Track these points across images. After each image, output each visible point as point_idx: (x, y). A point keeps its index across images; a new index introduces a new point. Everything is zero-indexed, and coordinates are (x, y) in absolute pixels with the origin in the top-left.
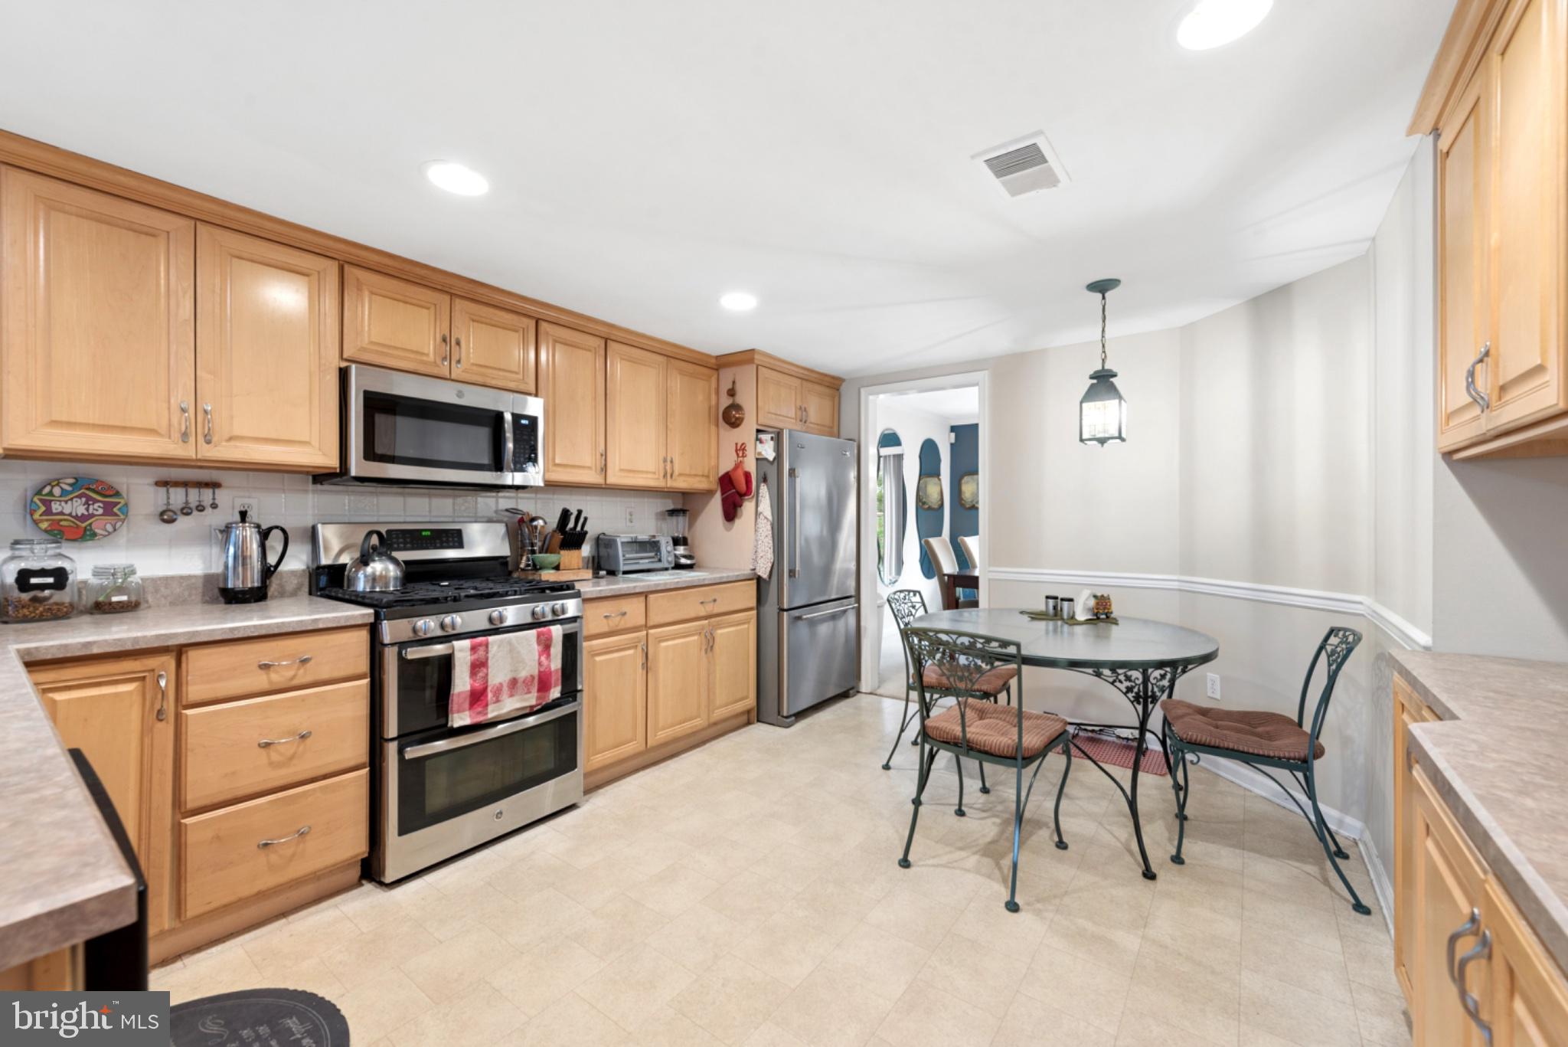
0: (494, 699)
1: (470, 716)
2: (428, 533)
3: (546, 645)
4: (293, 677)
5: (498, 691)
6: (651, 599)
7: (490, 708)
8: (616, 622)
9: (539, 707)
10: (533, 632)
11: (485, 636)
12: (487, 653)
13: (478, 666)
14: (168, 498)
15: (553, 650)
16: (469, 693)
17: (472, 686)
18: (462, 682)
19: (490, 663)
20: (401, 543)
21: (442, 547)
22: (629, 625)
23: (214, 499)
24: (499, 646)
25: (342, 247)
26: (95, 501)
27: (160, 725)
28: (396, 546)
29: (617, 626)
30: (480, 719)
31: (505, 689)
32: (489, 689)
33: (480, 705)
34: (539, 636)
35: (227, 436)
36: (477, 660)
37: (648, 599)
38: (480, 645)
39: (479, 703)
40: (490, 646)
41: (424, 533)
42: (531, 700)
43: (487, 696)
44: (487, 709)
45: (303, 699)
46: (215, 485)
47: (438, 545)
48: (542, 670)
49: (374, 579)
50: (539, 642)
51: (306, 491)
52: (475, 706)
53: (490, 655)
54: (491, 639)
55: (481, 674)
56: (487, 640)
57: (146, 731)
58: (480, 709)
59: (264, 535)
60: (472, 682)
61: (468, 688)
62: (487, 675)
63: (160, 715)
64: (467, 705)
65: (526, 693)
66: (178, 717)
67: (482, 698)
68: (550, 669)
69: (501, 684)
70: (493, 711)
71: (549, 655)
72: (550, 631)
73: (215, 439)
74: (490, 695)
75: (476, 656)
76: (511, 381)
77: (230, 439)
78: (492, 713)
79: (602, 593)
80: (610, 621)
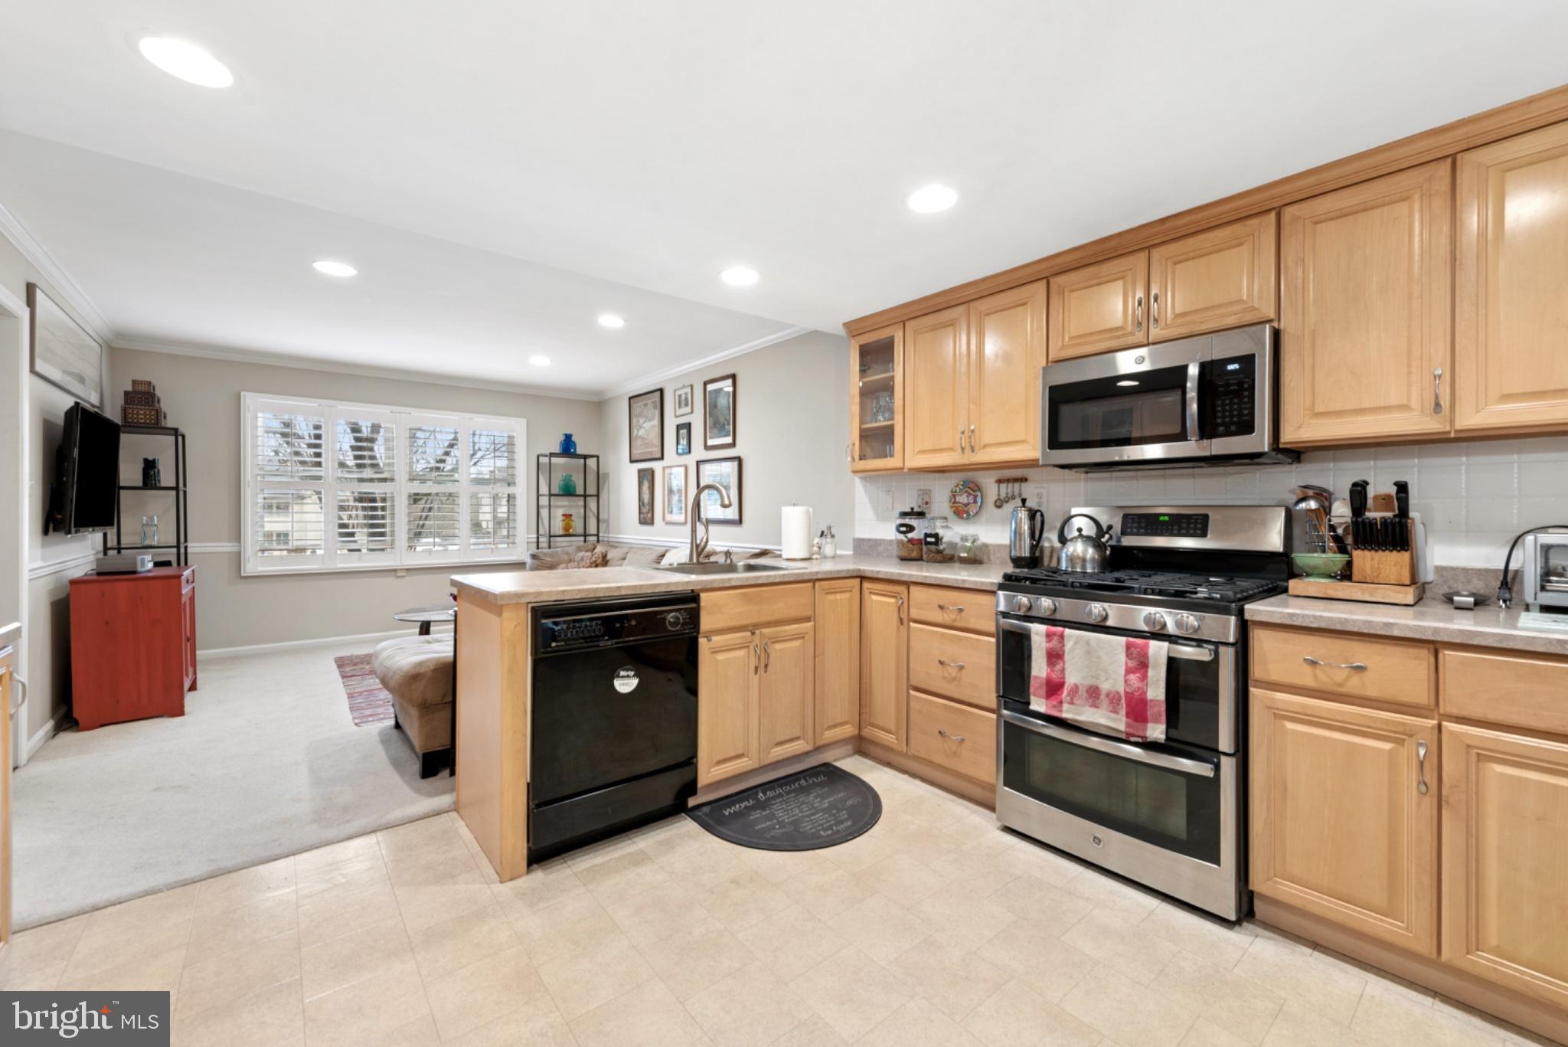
0: (1069, 698)
1: (1046, 705)
2: (1166, 518)
3: (1140, 664)
4: (955, 620)
5: (1075, 690)
6: (1447, 658)
7: (1065, 706)
8: (1338, 677)
9: (1140, 740)
10: (1123, 640)
11: (1064, 627)
12: (1064, 646)
13: (1055, 657)
14: (999, 491)
15: (1151, 673)
16: (1044, 681)
17: (1047, 675)
18: (1039, 668)
19: (1067, 657)
20: (1135, 528)
21: (1172, 535)
22: (1371, 692)
23: (1020, 490)
24: (1076, 643)
25: (1044, 265)
26: (971, 494)
27: (901, 627)
28: (1129, 530)
29: (1340, 685)
30: (1054, 713)
31: (1082, 692)
32: (1066, 686)
33: (1056, 698)
34: (1128, 646)
35: (982, 446)
36: (1051, 649)
37: (1441, 655)
38: (1054, 634)
39: (1056, 696)
40: (1066, 640)
41: (1162, 518)
42: (1119, 723)
43: (1062, 692)
44: (1061, 706)
45: (960, 638)
46: (1024, 480)
47: (1175, 532)
48: (1128, 690)
49: (1071, 559)
50: (1129, 655)
51: (1079, 480)
52: (1052, 698)
53: (1067, 648)
54: (1068, 631)
55: (1058, 667)
56: (1063, 632)
57: (898, 629)
58: (1055, 703)
59: (1032, 514)
60: (1049, 670)
61: (1044, 675)
62: (1063, 670)
63: (901, 621)
64: (1043, 691)
65: (1111, 711)
66: (909, 625)
67: (1059, 692)
68: (1145, 693)
69: (1076, 686)
70: (1068, 712)
71: (1144, 677)
72: (1147, 646)
73: (976, 449)
74: (1065, 692)
75: (1050, 645)
77: (985, 446)
78: (1067, 713)
79: (1295, 618)
80: (1318, 672)
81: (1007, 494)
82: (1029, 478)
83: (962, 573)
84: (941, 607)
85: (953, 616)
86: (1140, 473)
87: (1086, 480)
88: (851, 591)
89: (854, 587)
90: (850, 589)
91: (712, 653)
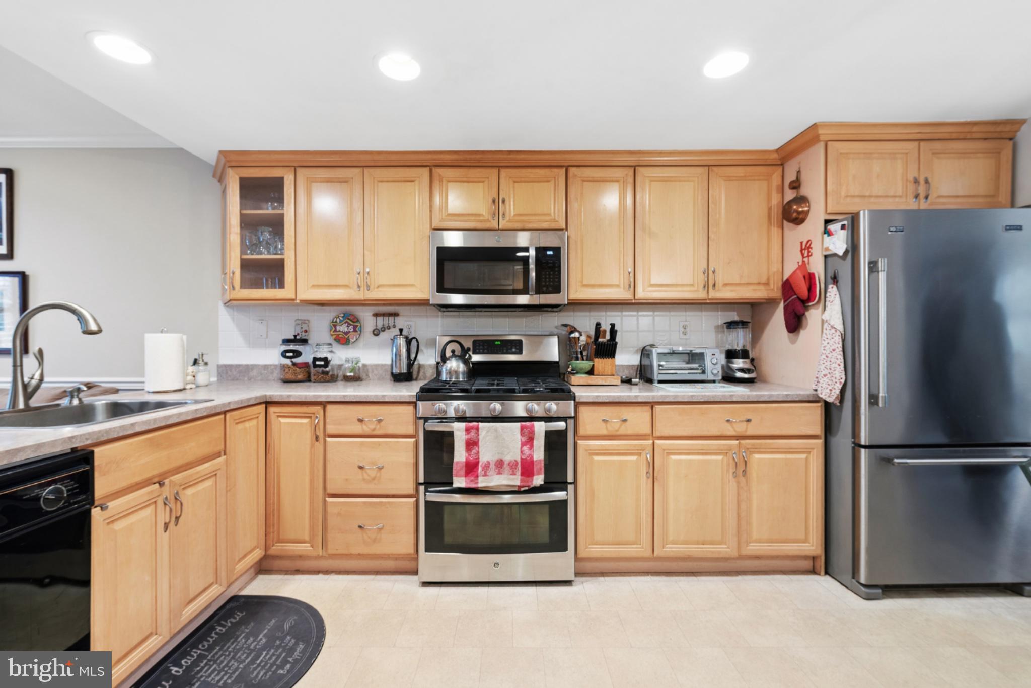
0: (483, 472)
1: (466, 481)
2: (499, 343)
3: (529, 440)
4: (374, 430)
5: (487, 466)
6: (657, 409)
7: (480, 479)
8: (615, 426)
9: (527, 488)
10: (518, 425)
11: (478, 422)
12: (478, 435)
13: (471, 445)
14: (376, 322)
15: (535, 443)
16: (464, 464)
17: (466, 459)
18: (460, 455)
19: (481, 444)
20: (481, 349)
21: (503, 353)
22: (630, 432)
23: (394, 322)
24: (488, 432)
25: (429, 156)
26: (351, 325)
27: (317, 444)
28: (477, 351)
29: (617, 431)
30: (473, 485)
31: (492, 466)
32: (480, 464)
33: (473, 474)
34: (522, 428)
35: (376, 286)
36: (470, 439)
37: (654, 409)
38: (472, 428)
39: (473, 473)
40: (480, 431)
41: (496, 343)
42: (516, 480)
43: (478, 469)
44: (477, 479)
45: (379, 444)
46: (396, 314)
47: (505, 351)
48: (523, 457)
49: (450, 373)
50: (522, 434)
52: (470, 475)
53: (481, 437)
54: (481, 425)
55: (474, 451)
56: (478, 426)
57: (312, 446)
58: (472, 478)
59: (409, 342)
60: (467, 455)
61: (464, 460)
62: (478, 452)
63: (317, 439)
64: (463, 472)
65: (511, 474)
66: (325, 441)
67: (475, 470)
68: (532, 457)
69: (489, 462)
70: (482, 482)
71: (532, 447)
72: (533, 426)
73: (371, 288)
74: (480, 469)
75: (469, 437)
76: (544, 222)
77: (378, 287)
78: (482, 483)
79: (599, 398)
80: (608, 425)
81: (383, 325)
82: (400, 314)
83: (349, 390)
84: (360, 421)
85: (372, 427)
86: (494, 313)
87: (442, 316)
88: (258, 417)
89: (260, 413)
90: (257, 416)
91: (108, 524)
